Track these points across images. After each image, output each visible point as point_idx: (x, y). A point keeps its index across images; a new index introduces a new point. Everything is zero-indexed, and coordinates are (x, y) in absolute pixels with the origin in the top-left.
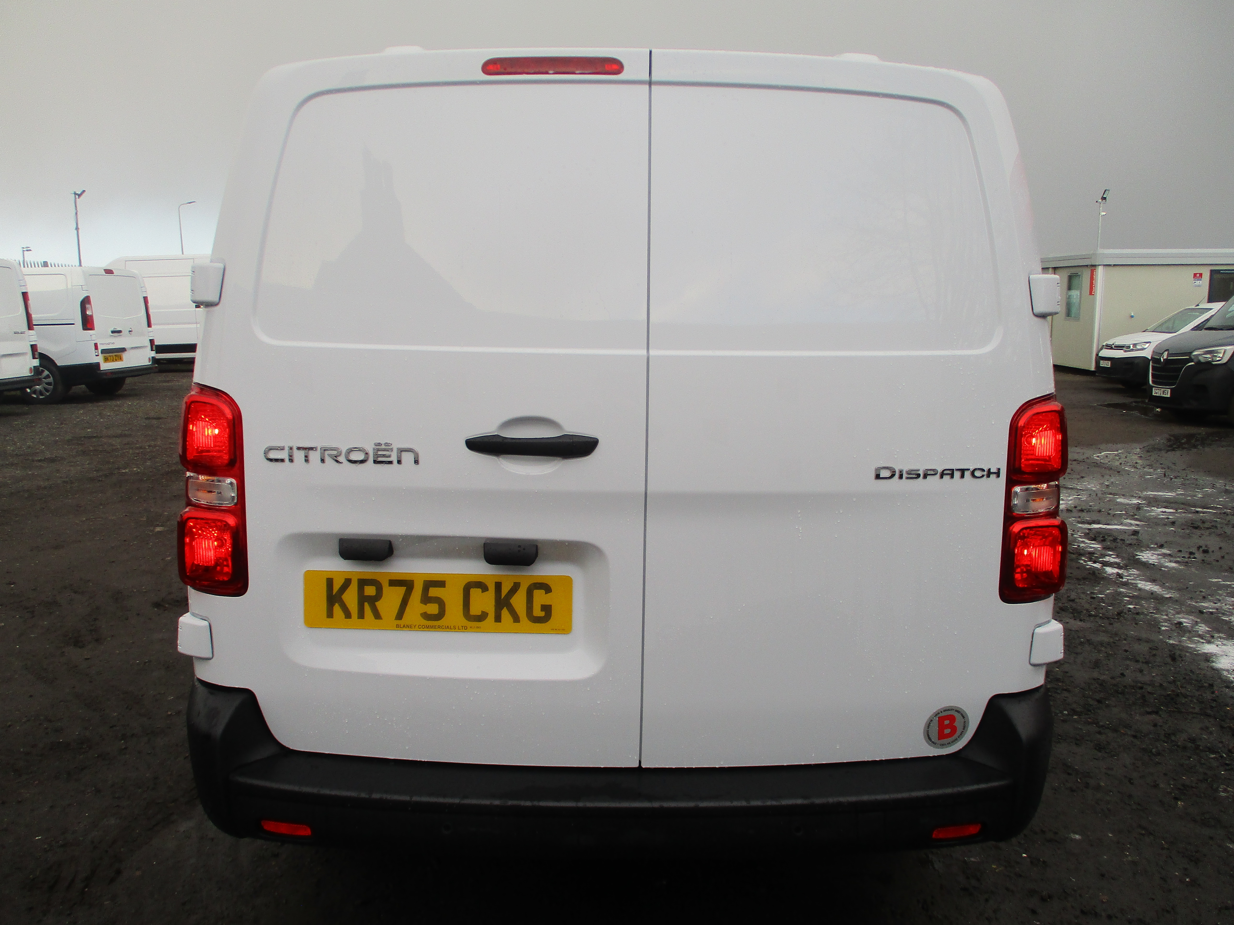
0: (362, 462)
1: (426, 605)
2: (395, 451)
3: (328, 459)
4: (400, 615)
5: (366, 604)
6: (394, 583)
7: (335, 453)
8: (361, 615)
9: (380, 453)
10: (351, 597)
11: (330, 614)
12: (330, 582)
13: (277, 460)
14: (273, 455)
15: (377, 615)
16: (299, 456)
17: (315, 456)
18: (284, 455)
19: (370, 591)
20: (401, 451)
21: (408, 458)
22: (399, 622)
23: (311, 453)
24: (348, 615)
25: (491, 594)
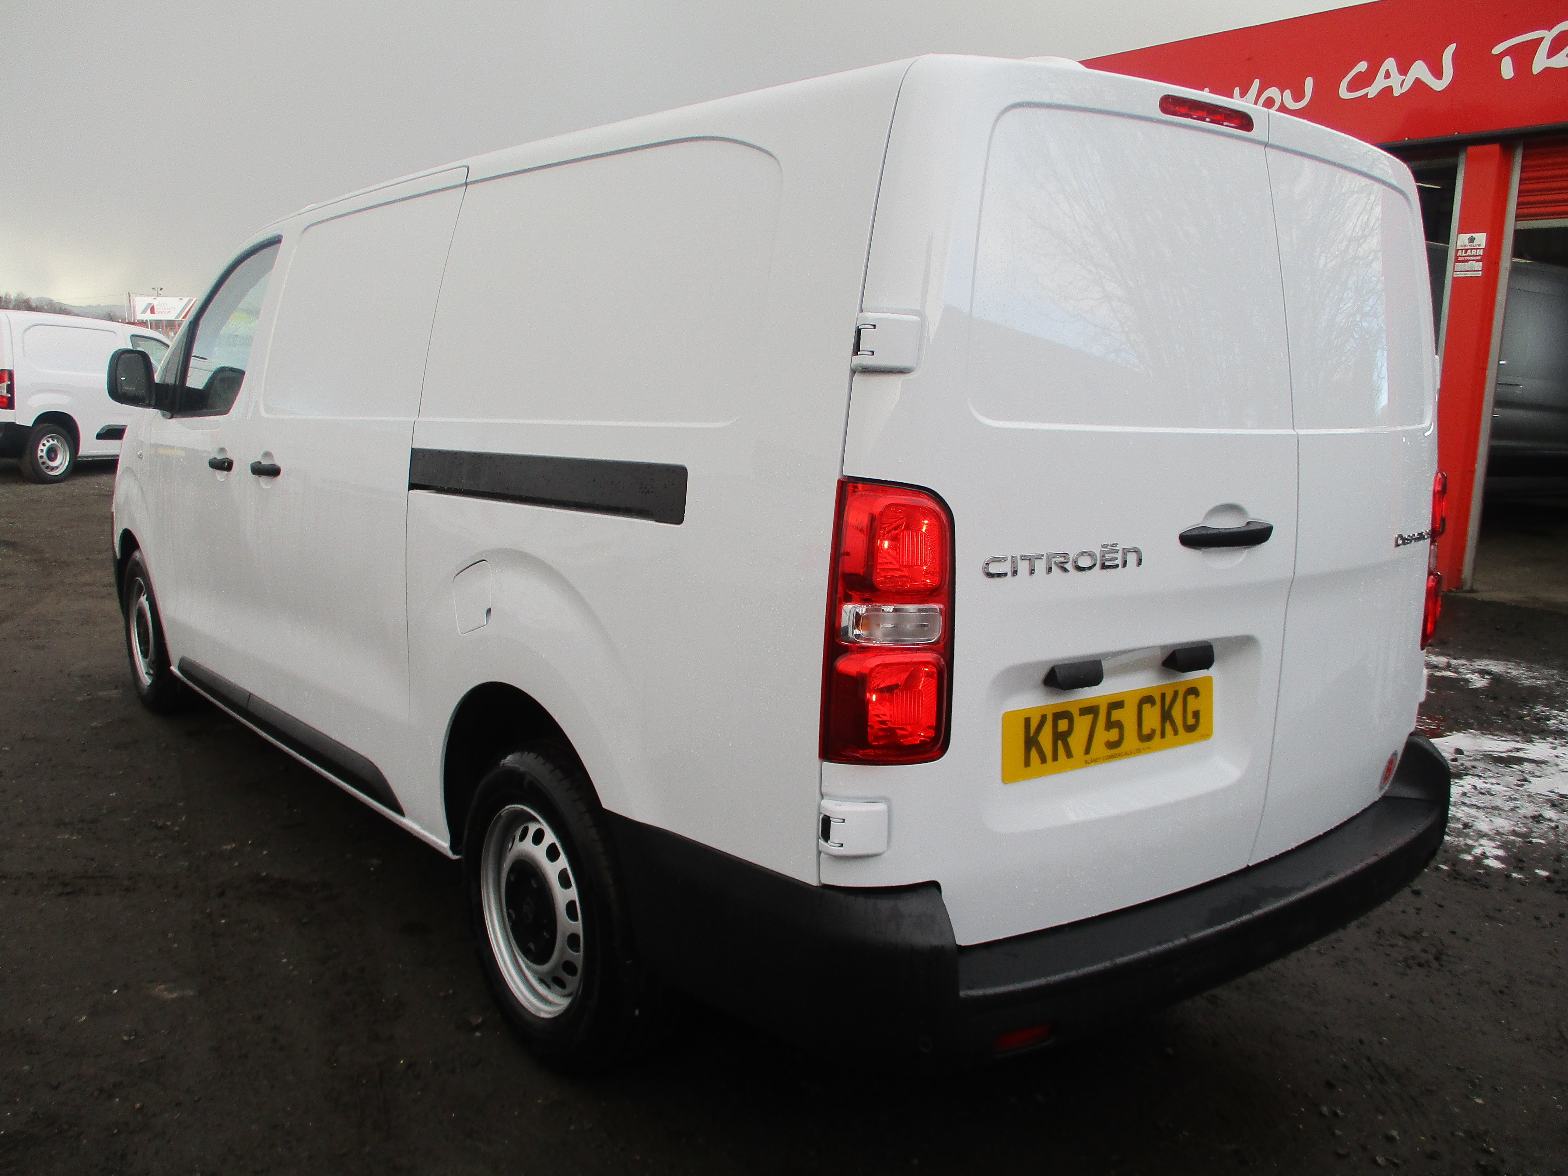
0: (1090, 568)
1: (1109, 731)
2: (1120, 552)
3: (1054, 568)
4: (1087, 751)
5: (1060, 742)
6: (1084, 711)
7: (1062, 560)
8: (1055, 758)
9: (1107, 556)
10: (1046, 739)
11: (1027, 763)
12: (1027, 721)
13: (999, 575)
14: (992, 569)
15: (1069, 754)
16: (1023, 567)
17: (1041, 566)
18: (1006, 567)
19: (1063, 725)
20: (1126, 552)
21: (1132, 558)
22: (1088, 757)
23: (1037, 562)
24: (1043, 760)
25: (1158, 707)
